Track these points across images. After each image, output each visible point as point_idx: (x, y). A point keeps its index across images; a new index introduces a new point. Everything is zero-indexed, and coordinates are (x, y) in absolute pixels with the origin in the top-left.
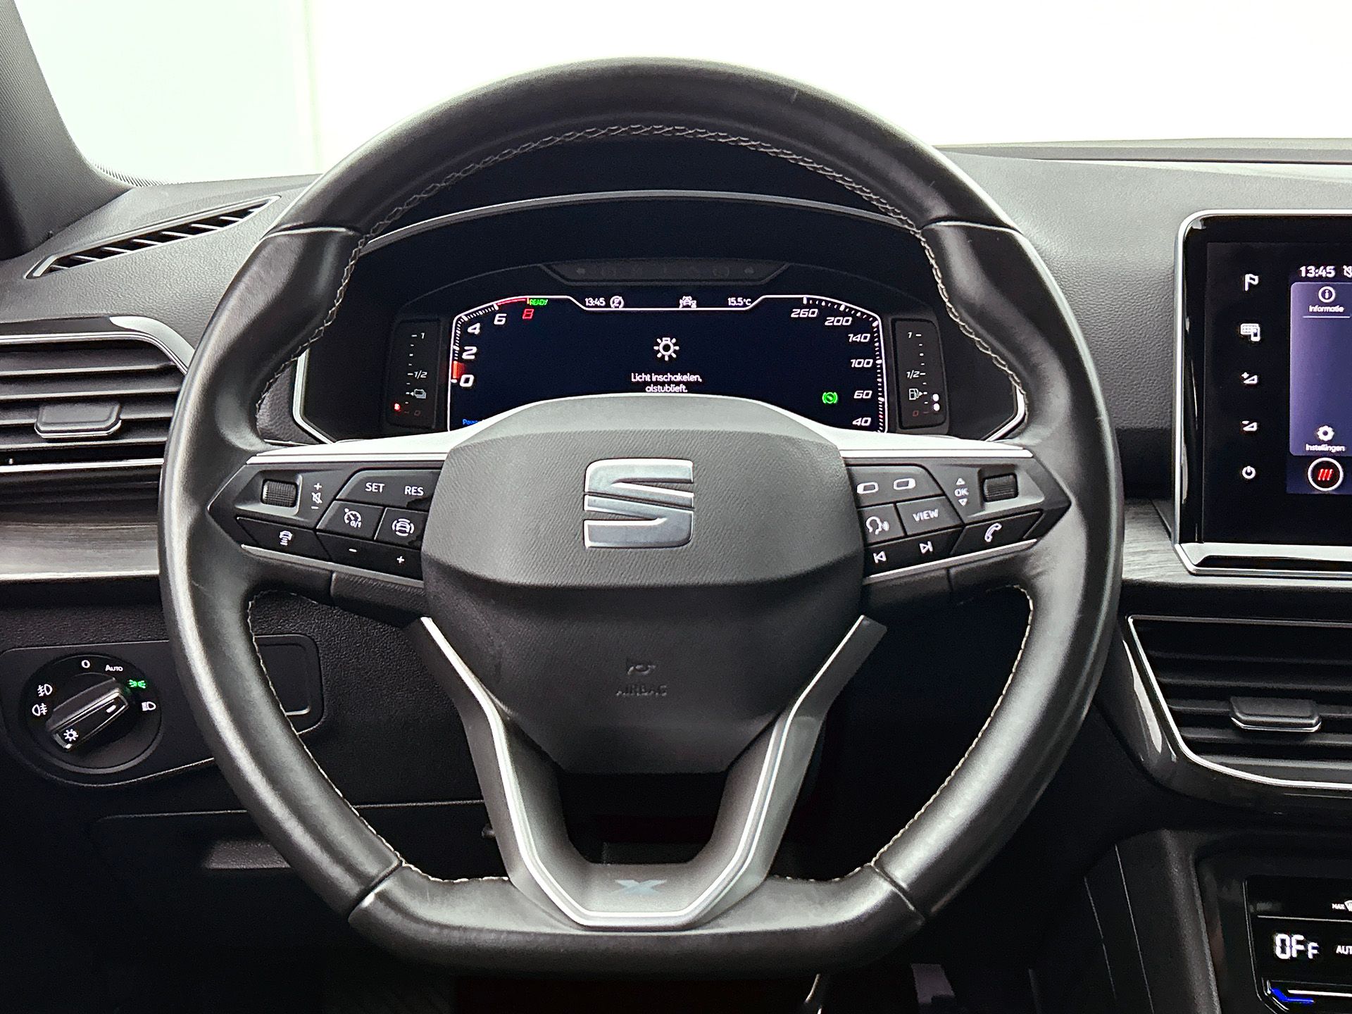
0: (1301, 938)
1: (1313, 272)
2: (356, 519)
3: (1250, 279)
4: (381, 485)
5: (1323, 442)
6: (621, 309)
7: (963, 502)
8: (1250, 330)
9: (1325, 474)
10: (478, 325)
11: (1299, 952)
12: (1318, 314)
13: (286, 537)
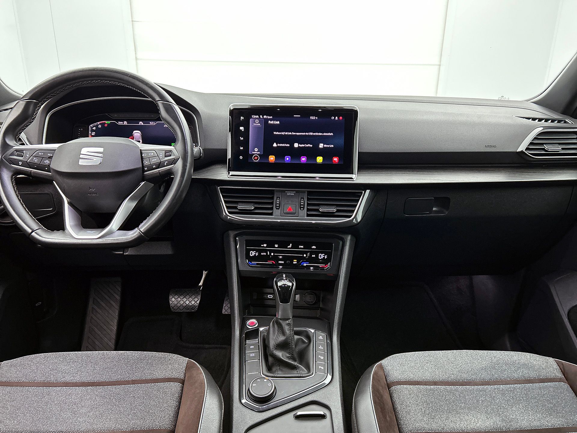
0: (255, 252)
1: (254, 117)
2: (36, 160)
3: (242, 118)
4: (43, 153)
5: (256, 151)
6: (126, 124)
7: (161, 157)
8: (242, 128)
9: (256, 158)
10: (95, 127)
11: (254, 254)
12: (255, 125)
13: (20, 163)
